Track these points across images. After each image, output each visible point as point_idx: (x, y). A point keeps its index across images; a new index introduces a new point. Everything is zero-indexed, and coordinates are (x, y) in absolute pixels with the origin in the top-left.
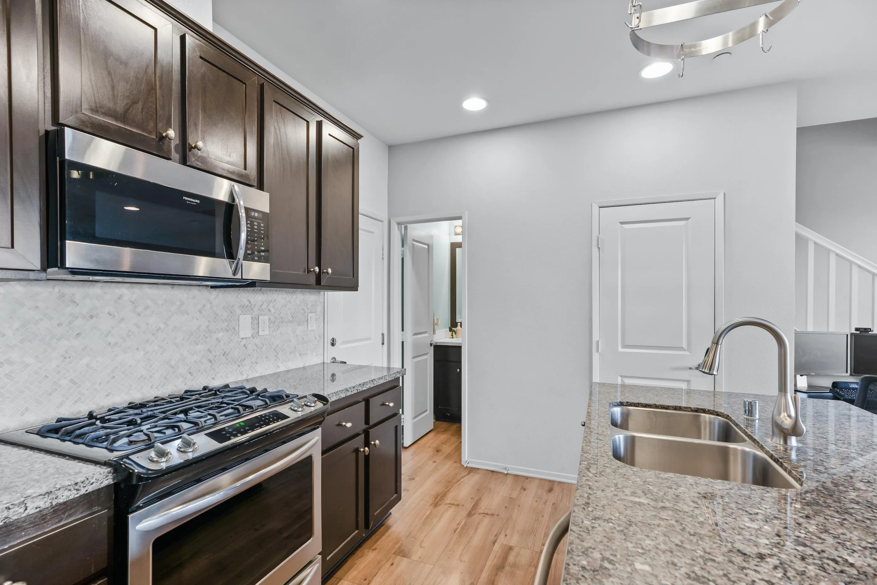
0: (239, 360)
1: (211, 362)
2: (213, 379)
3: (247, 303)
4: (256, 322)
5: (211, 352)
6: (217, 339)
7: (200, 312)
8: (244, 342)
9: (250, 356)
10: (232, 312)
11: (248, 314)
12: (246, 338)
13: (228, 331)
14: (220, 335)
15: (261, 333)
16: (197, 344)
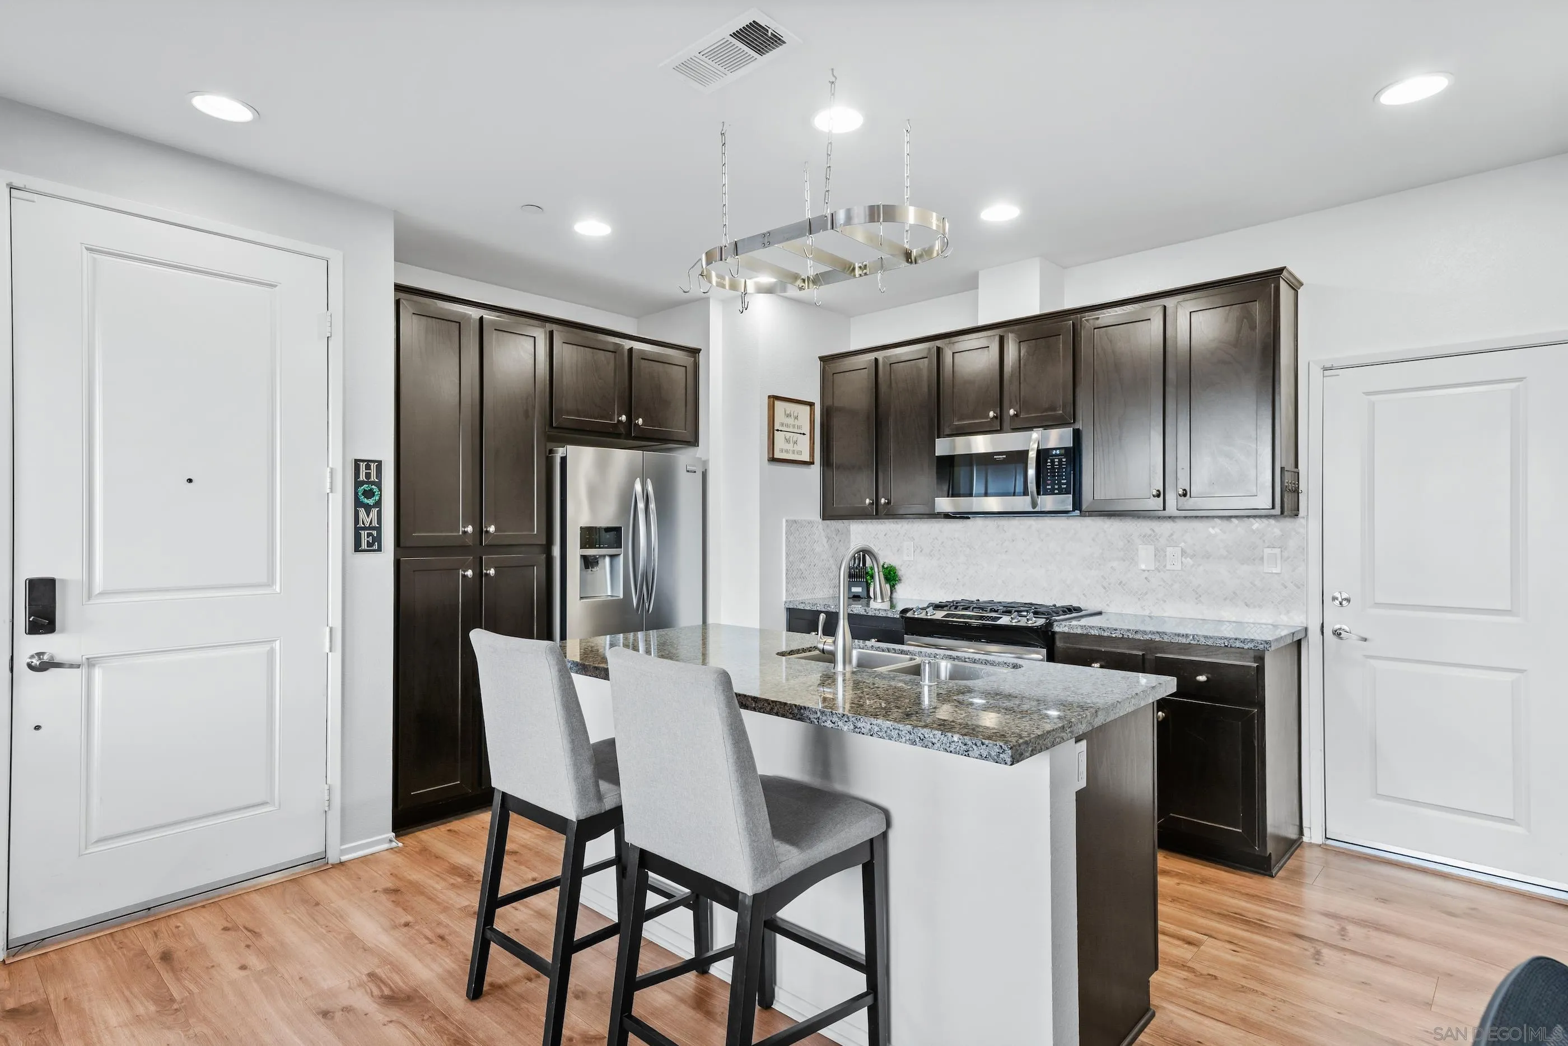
0: (1140, 593)
1: (1105, 588)
2: (1108, 605)
3: (1150, 532)
4: (1159, 554)
5: (1105, 579)
6: (1112, 567)
7: (1093, 540)
8: (1146, 574)
9: (1154, 591)
10: (1129, 542)
11: (1151, 545)
12: (1148, 571)
13: (1124, 561)
14: (1115, 564)
15: (1168, 567)
16: (1091, 569)
